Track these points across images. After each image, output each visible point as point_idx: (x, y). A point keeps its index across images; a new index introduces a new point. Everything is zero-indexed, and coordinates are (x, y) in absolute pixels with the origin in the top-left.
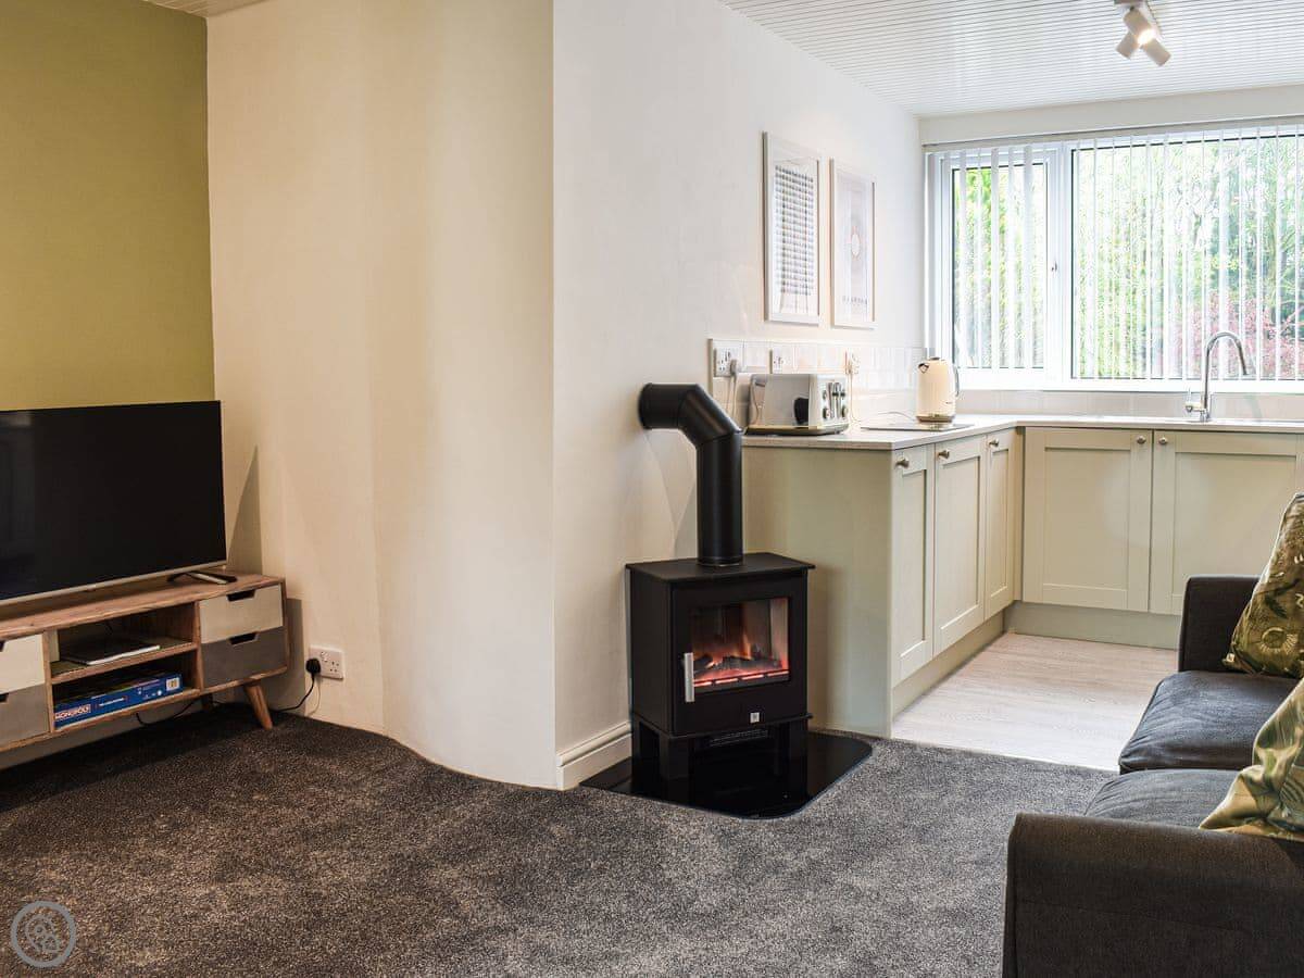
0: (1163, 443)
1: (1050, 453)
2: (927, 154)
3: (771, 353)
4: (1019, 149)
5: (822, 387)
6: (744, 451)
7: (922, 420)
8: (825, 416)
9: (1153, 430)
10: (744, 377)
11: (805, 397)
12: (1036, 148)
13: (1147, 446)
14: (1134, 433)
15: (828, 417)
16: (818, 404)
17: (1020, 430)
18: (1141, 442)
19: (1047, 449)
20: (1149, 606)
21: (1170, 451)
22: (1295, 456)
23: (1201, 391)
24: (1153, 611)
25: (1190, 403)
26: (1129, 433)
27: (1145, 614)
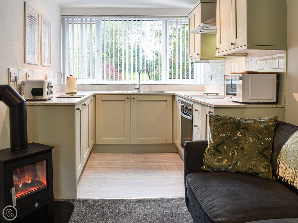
0: (134, 98)
1: (103, 102)
2: (62, 18)
3: (26, 74)
4: (88, 19)
5: (46, 85)
6: (27, 107)
7: (67, 94)
8: (48, 94)
9: (131, 95)
10: (19, 81)
11: (42, 88)
12: (94, 19)
13: (129, 99)
14: (126, 96)
15: (49, 94)
16: (46, 90)
17: (94, 96)
18: (128, 98)
19: (102, 101)
20: (131, 142)
21: (135, 100)
22: (166, 101)
23: (138, 84)
24: (132, 143)
25: (135, 87)
26: (124, 96)
27: (130, 144)
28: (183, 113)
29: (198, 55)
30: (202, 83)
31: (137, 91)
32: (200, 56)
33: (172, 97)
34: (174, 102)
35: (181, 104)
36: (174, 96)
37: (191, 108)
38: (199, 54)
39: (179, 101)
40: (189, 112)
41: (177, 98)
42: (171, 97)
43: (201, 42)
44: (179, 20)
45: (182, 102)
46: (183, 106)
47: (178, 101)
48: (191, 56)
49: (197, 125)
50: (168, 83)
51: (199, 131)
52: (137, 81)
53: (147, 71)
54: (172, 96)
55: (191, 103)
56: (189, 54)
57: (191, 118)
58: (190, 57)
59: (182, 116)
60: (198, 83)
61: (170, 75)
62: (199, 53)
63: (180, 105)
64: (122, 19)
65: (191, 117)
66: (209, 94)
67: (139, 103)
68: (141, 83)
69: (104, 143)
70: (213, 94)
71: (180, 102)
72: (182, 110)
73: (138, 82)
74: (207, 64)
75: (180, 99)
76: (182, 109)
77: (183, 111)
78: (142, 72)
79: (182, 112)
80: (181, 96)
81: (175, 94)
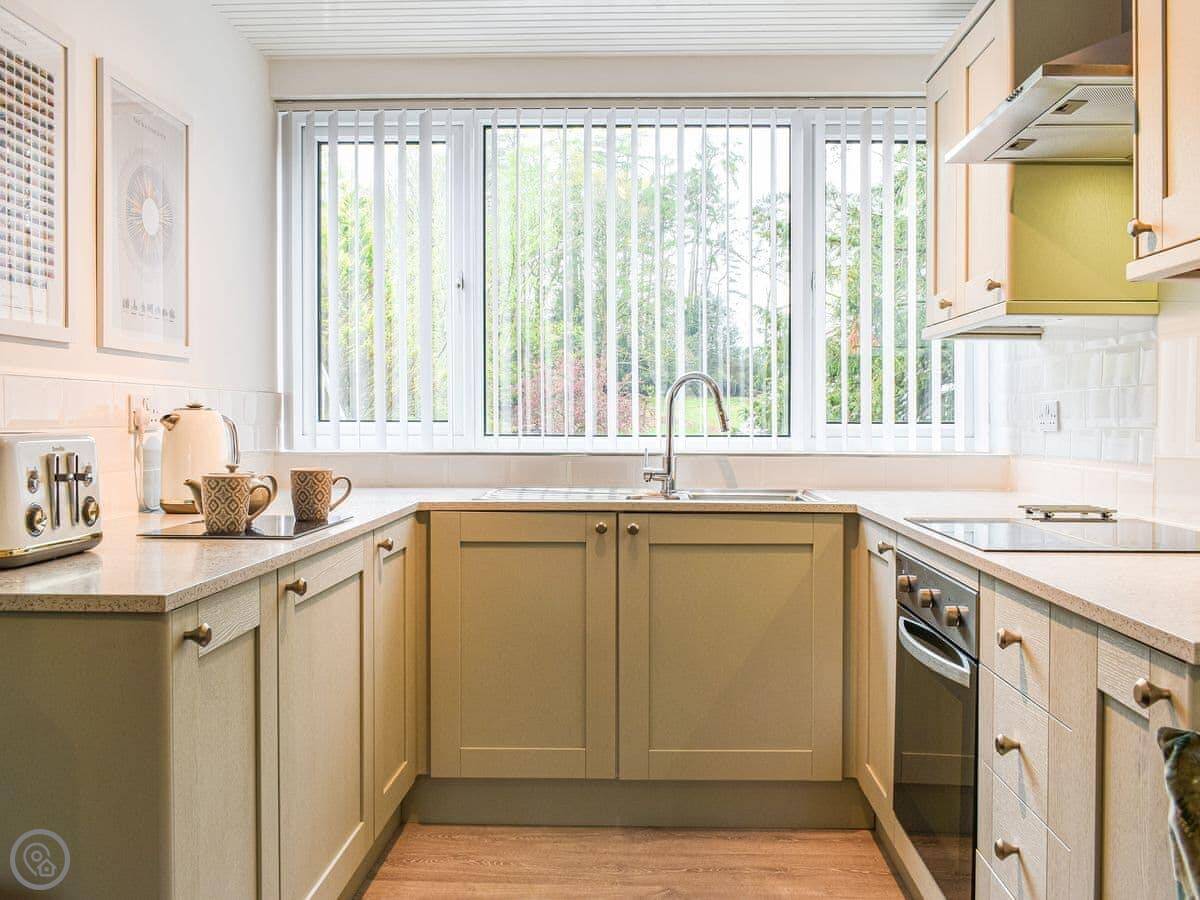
0: (633, 531)
1: (468, 550)
2: (280, 114)
4: (413, 118)
9: (618, 513)
12: (436, 117)
13: (610, 536)
14: (590, 517)
16: (17, 499)
17: (422, 516)
18: (601, 530)
19: (463, 544)
20: (618, 770)
21: (642, 541)
22: (812, 545)
23: (664, 449)
24: (623, 777)
25: (649, 469)
26: (582, 517)
27: (610, 781)
28: (908, 625)
29: (992, 286)
30: (1002, 448)
31: (657, 487)
32: (1004, 294)
33: (841, 526)
34: (854, 552)
35: (899, 572)
36: (852, 521)
37: (963, 609)
38: (999, 286)
39: (881, 551)
40: (954, 634)
41: (873, 538)
42: (837, 528)
43: (1012, 211)
44: (878, 116)
45: (901, 561)
46: (907, 589)
47: (875, 551)
48: (948, 300)
49: (1016, 740)
50: (821, 446)
51: (1034, 782)
52: (659, 437)
53: (709, 382)
54: (842, 519)
55: (970, 582)
56: (936, 293)
57: (962, 674)
58: (943, 305)
59: (900, 648)
60: (981, 446)
61: (829, 405)
62: (1002, 275)
63: (886, 580)
64: (586, 117)
65: (966, 670)
66: (1057, 515)
67: (661, 556)
68: (679, 446)
69: (469, 773)
70: (1078, 516)
71: (888, 556)
72: (903, 608)
73: (666, 439)
74: (1033, 343)
75: (891, 542)
76: (898, 602)
77: (905, 615)
78: (683, 388)
79: (902, 619)
80: (896, 523)
81: (860, 512)
